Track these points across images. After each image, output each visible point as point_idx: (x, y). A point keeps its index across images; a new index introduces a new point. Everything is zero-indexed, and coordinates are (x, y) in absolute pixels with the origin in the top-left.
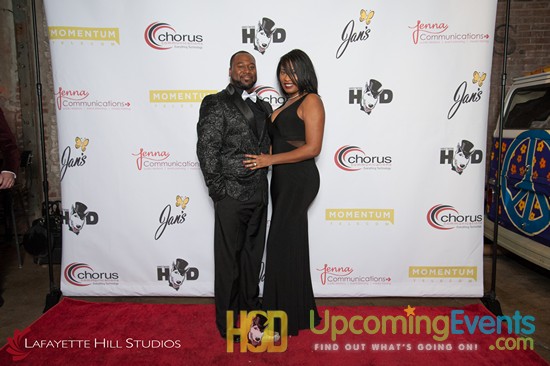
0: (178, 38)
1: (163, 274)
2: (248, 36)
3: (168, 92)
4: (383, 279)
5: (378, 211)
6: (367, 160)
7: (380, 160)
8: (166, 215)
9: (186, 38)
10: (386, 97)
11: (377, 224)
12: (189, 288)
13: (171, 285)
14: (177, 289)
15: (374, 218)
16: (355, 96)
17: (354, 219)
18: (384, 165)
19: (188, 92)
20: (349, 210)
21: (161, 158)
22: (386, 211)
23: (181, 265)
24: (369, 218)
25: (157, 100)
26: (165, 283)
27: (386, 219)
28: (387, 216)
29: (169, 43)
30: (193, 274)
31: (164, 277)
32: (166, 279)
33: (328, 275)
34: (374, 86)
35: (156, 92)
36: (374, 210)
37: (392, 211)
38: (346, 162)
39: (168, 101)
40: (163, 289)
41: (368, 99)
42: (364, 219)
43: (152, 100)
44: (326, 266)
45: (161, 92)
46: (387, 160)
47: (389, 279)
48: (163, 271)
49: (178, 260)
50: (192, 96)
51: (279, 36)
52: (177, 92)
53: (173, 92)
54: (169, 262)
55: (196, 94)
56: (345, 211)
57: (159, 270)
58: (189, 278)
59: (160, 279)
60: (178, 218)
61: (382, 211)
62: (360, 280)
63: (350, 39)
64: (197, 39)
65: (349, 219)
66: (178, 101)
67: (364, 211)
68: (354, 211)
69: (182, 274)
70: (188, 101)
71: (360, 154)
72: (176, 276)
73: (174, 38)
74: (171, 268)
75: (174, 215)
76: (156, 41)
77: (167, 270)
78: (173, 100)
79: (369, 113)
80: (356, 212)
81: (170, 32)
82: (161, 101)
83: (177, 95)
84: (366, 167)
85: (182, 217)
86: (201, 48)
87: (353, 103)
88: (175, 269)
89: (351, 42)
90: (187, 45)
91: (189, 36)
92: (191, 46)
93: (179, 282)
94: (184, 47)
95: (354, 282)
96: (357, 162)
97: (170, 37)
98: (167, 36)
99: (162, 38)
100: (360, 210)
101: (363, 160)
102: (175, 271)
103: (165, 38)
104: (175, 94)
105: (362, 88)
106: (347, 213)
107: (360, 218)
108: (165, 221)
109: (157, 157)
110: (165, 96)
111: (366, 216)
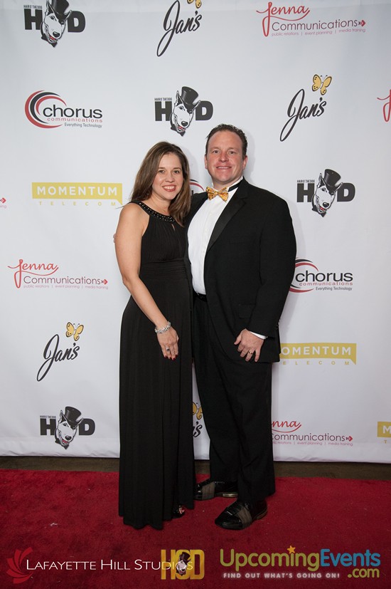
0: (69, 113)
1: (47, 426)
2: (163, 111)
3: (56, 185)
4: (342, 438)
5: (335, 345)
6: (320, 277)
7: (338, 277)
8: (52, 348)
9: (80, 113)
10: (346, 192)
11: (333, 363)
12: (82, 446)
13: (58, 441)
14: (66, 447)
15: (329, 355)
16: (305, 192)
17: (302, 356)
18: (343, 284)
19: (82, 185)
21: (47, 272)
22: (346, 345)
23: (72, 415)
24: (322, 355)
25: (42, 196)
26: (50, 438)
27: (346, 356)
28: (348, 352)
29: (57, 120)
30: (87, 428)
31: (49, 431)
32: (51, 433)
34: (331, 178)
35: (41, 185)
36: (330, 345)
37: (353, 346)
39: (57, 196)
40: (47, 446)
41: (323, 196)
42: (316, 356)
43: (35, 196)
45: (47, 185)
46: (346, 277)
47: (351, 439)
48: (48, 423)
49: (67, 408)
50: (88, 191)
51: (204, 111)
52: (68, 185)
53: (63, 185)
54: (56, 411)
56: (291, 346)
57: (43, 421)
58: (82, 432)
59: (43, 433)
60: (68, 352)
61: (341, 345)
62: (311, 438)
63: (301, 114)
64: (96, 114)
65: (297, 356)
66: (68, 197)
67: (316, 345)
68: (302, 345)
69: (73, 427)
70: (82, 197)
71: (311, 270)
72: (65, 430)
73: (63, 113)
74: (58, 418)
75: (63, 348)
76: (41, 116)
77: (53, 421)
78: (63, 196)
79: (323, 215)
80: (305, 348)
81: (59, 104)
82: (47, 196)
83: (68, 190)
84: (319, 287)
85: (74, 351)
86: (100, 126)
87: (303, 201)
88: (63, 420)
89: (300, 118)
90: (81, 123)
91: (84, 110)
92: (86, 123)
93: (69, 438)
94: (78, 125)
95: (303, 441)
96: (307, 281)
97: (58, 112)
98: (55, 110)
99: (48, 112)
100: (311, 345)
101: (315, 278)
102: (64, 422)
103: (52, 112)
104: (65, 188)
105: (314, 181)
106: (294, 349)
107: (311, 356)
108: (51, 356)
109: (42, 271)
110: (52, 191)
111: (318, 353)
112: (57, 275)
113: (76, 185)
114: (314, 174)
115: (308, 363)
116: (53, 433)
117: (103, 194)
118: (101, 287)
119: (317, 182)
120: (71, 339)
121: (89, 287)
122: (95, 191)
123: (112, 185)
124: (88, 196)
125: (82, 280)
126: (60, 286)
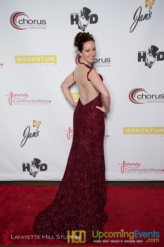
0: (31, 22)
1: (26, 167)
2: (74, 20)
3: (26, 57)
4: (159, 170)
5: (156, 128)
6: (149, 97)
7: (157, 97)
8: (27, 132)
9: (36, 22)
10: (161, 56)
11: (155, 136)
12: (41, 176)
13: (31, 174)
14: (34, 177)
15: (153, 133)
16: (141, 57)
17: (141, 133)
18: (160, 100)
19: (38, 56)
20: (138, 128)
21: (23, 97)
22: (161, 128)
23: (37, 162)
24: (150, 133)
25: (20, 62)
26: (27, 173)
27: (161, 133)
28: (162, 131)
29: (25, 26)
30: (44, 168)
31: (26, 170)
32: (28, 171)
33: (125, 168)
34: (154, 50)
35: (19, 57)
36: (154, 128)
38: (136, 99)
39: (26, 62)
40: (26, 176)
41: (150, 58)
42: (147, 133)
43: (17, 62)
44: (124, 162)
45: (22, 57)
46: (161, 96)
47: (163, 170)
48: (26, 166)
49: (35, 159)
50: (41, 59)
51: (94, 19)
52: (32, 57)
53: (29, 57)
54: (29, 160)
55: (42, 58)
56: (135, 128)
57: (24, 165)
58: (42, 170)
59: (24, 170)
60: (34, 134)
61: (159, 128)
62: (145, 170)
63: (140, 19)
64: (43, 22)
65: (138, 133)
66: (32, 62)
67: (147, 128)
68: (141, 128)
69: (37, 167)
70: (38, 62)
71: (144, 93)
72: (34, 169)
73: (28, 22)
74: (31, 164)
75: (32, 132)
76: (18, 24)
77: (28, 165)
78: (29, 62)
79: (150, 67)
80: (142, 129)
81: (26, 18)
82: (22, 62)
83: (32, 59)
84: (148, 101)
85: (37, 133)
86: (45, 28)
87: (141, 61)
88: (33, 164)
89: (140, 21)
90: (36, 27)
91: (37, 20)
92: (39, 27)
93: (36, 173)
94: (35, 28)
95: (142, 172)
96: (142, 98)
97: (26, 22)
98: (24, 21)
99: (21, 22)
100: (145, 128)
101: (146, 97)
102: (33, 165)
103: (23, 22)
104: (30, 58)
105: (146, 51)
106: (137, 130)
107: (145, 133)
108: (27, 136)
109: (21, 97)
110: (24, 60)
111: (148, 132)
112: (28, 99)
113: (35, 56)
114: (146, 48)
115: (143, 136)
116: (28, 170)
117: (48, 60)
118: (48, 104)
119: (147, 52)
120: (35, 128)
121: (43, 104)
122: (44, 59)
123: (52, 56)
124: (41, 62)
125: (39, 101)
126: (29, 104)
